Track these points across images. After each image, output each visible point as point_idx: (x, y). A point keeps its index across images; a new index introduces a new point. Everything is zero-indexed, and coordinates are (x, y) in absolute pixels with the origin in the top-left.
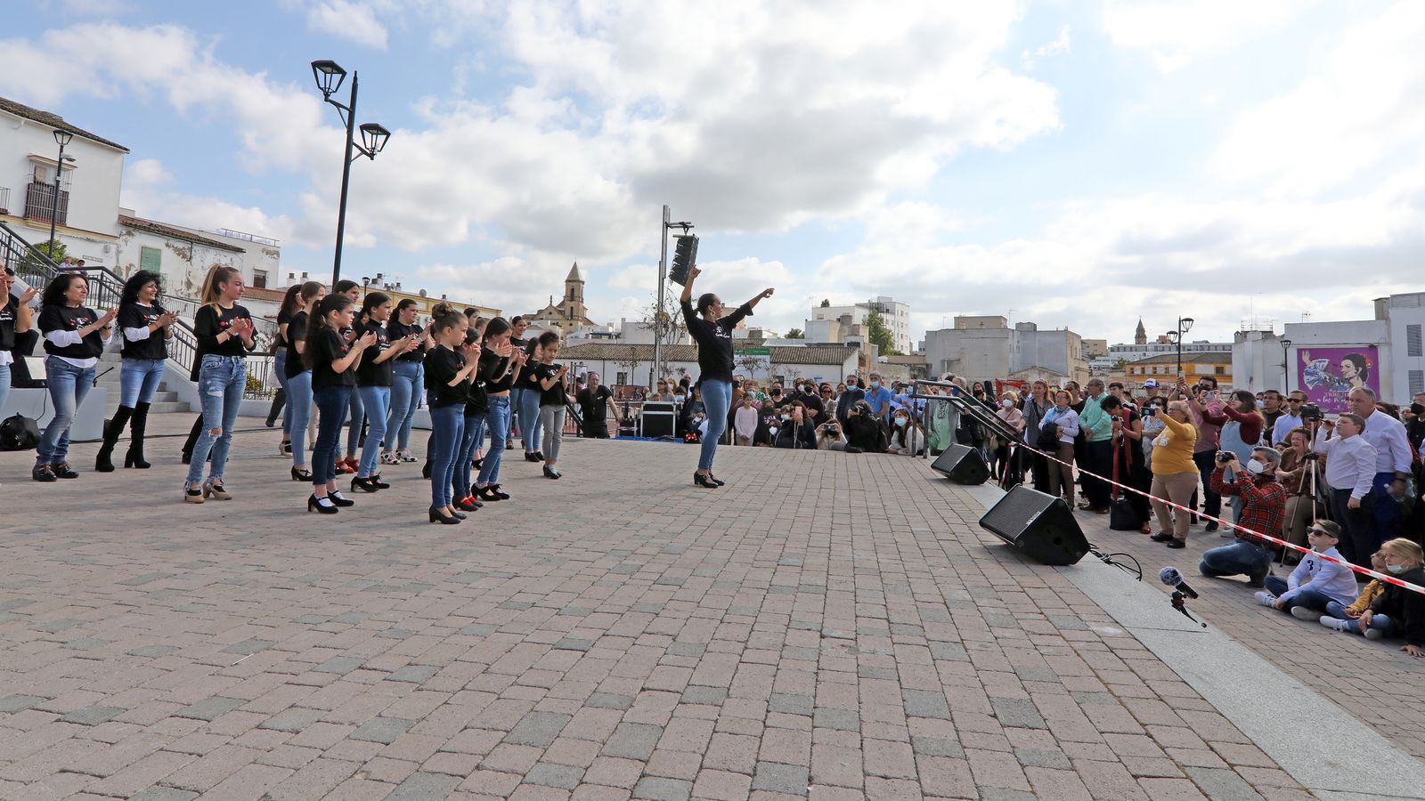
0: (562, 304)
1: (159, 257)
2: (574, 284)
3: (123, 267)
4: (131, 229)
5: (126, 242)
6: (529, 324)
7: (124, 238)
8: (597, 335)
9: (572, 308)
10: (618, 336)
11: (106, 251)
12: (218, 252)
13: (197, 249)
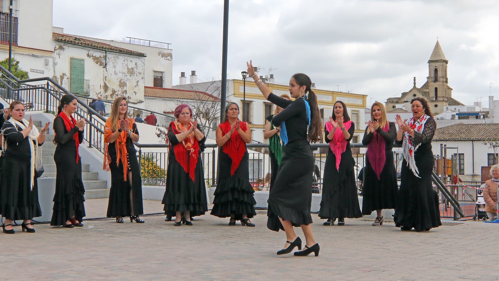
0: (426, 85)
1: (84, 64)
2: (437, 64)
3: (58, 77)
4: (62, 44)
5: (59, 55)
6: (394, 107)
7: (57, 51)
8: (462, 116)
9: (436, 89)
10: (486, 115)
11: (47, 65)
12: (126, 57)
13: (110, 56)
